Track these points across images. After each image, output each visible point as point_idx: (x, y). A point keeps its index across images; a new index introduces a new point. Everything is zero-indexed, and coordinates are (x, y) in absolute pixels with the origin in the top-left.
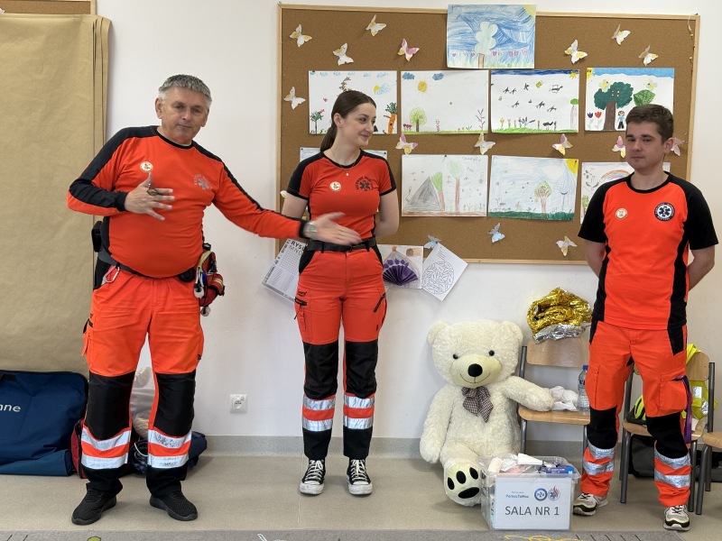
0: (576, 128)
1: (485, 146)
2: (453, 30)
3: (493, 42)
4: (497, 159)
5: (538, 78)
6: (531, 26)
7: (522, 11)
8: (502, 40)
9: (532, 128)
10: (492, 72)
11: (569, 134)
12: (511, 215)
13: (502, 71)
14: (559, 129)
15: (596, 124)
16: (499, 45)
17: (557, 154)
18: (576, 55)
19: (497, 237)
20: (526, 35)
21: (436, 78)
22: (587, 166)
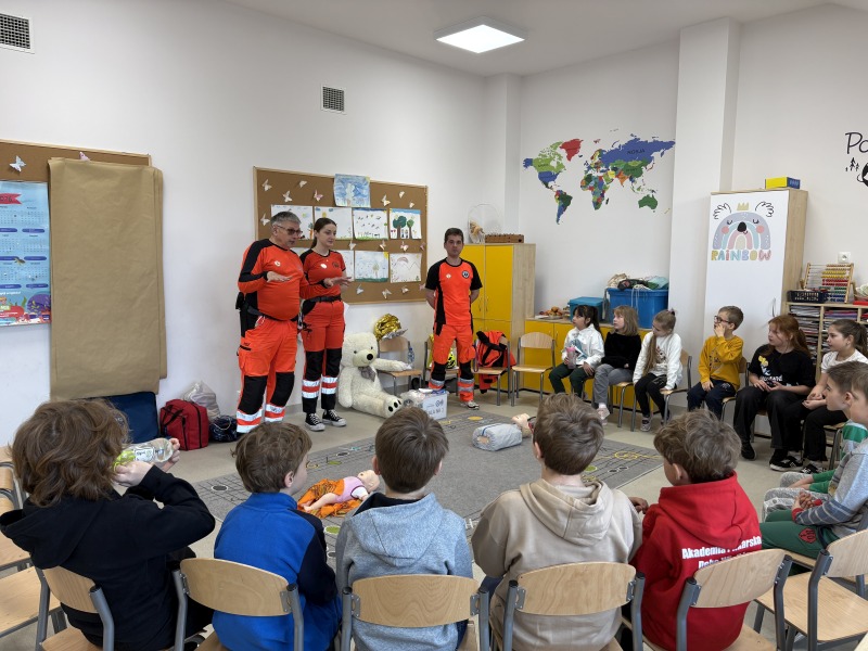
0: (387, 237)
1: (352, 246)
2: (337, 186)
3: (353, 194)
4: (358, 252)
5: (371, 212)
6: (367, 187)
7: (365, 179)
8: (357, 193)
9: (370, 236)
10: (353, 209)
11: (385, 240)
12: (364, 280)
13: (357, 208)
14: (381, 237)
15: (394, 236)
16: (356, 195)
17: (380, 250)
18: (386, 203)
19: (359, 291)
20: (366, 191)
21: (331, 210)
22: (392, 256)
